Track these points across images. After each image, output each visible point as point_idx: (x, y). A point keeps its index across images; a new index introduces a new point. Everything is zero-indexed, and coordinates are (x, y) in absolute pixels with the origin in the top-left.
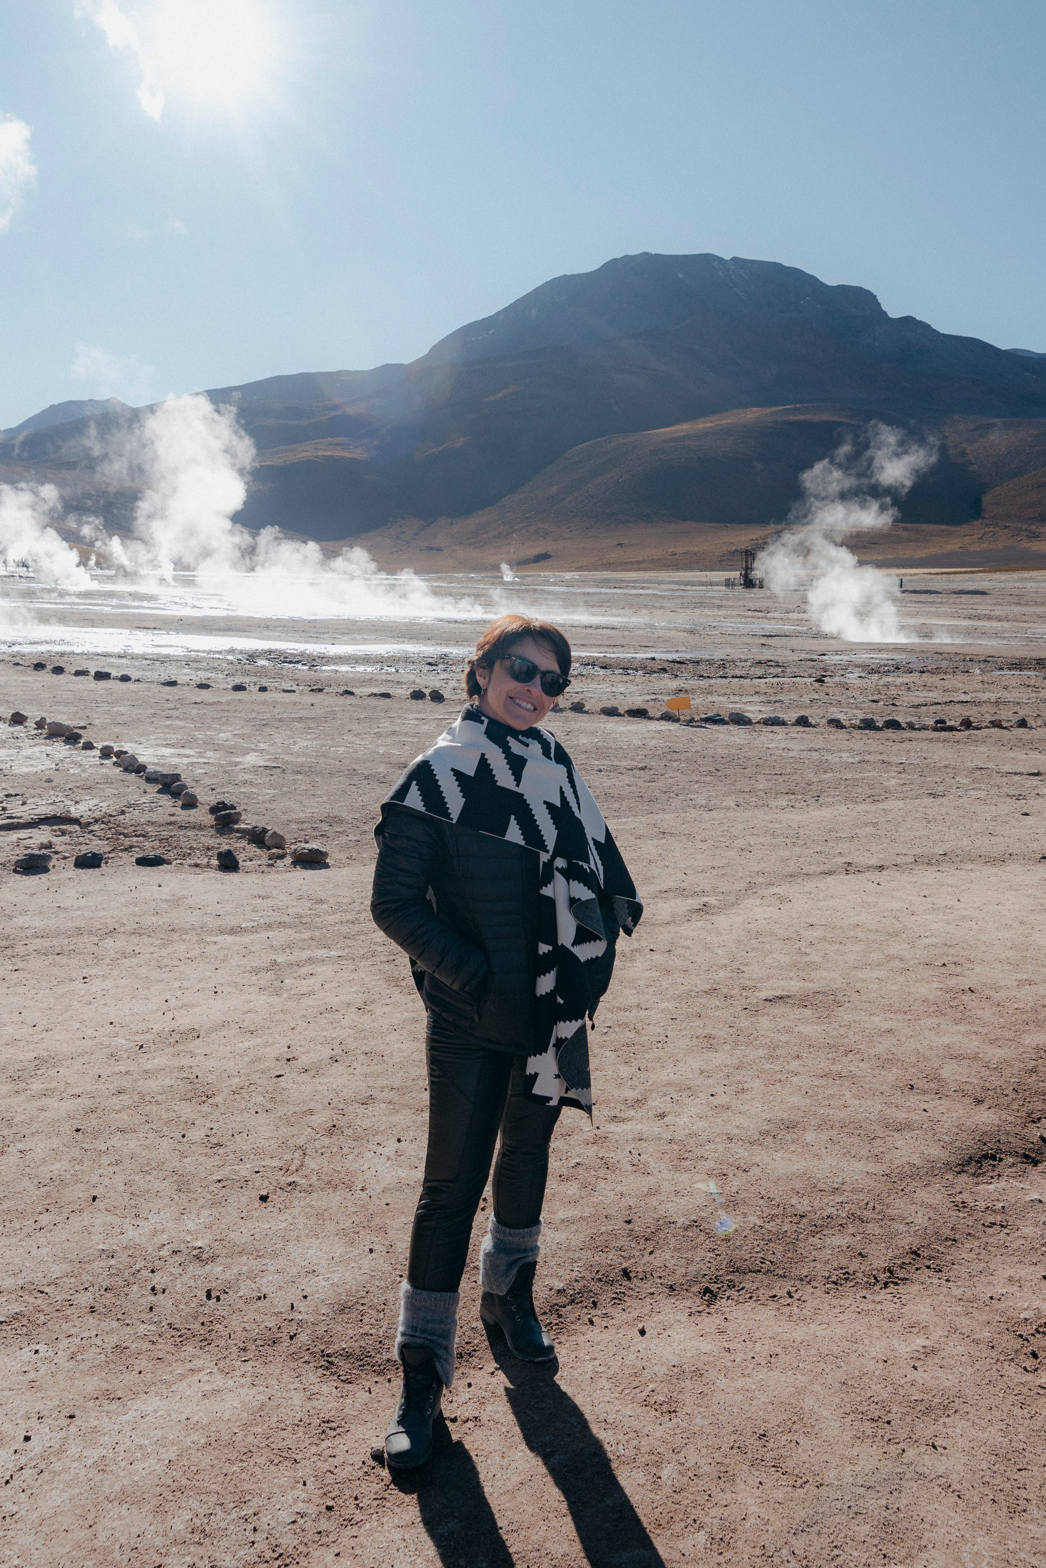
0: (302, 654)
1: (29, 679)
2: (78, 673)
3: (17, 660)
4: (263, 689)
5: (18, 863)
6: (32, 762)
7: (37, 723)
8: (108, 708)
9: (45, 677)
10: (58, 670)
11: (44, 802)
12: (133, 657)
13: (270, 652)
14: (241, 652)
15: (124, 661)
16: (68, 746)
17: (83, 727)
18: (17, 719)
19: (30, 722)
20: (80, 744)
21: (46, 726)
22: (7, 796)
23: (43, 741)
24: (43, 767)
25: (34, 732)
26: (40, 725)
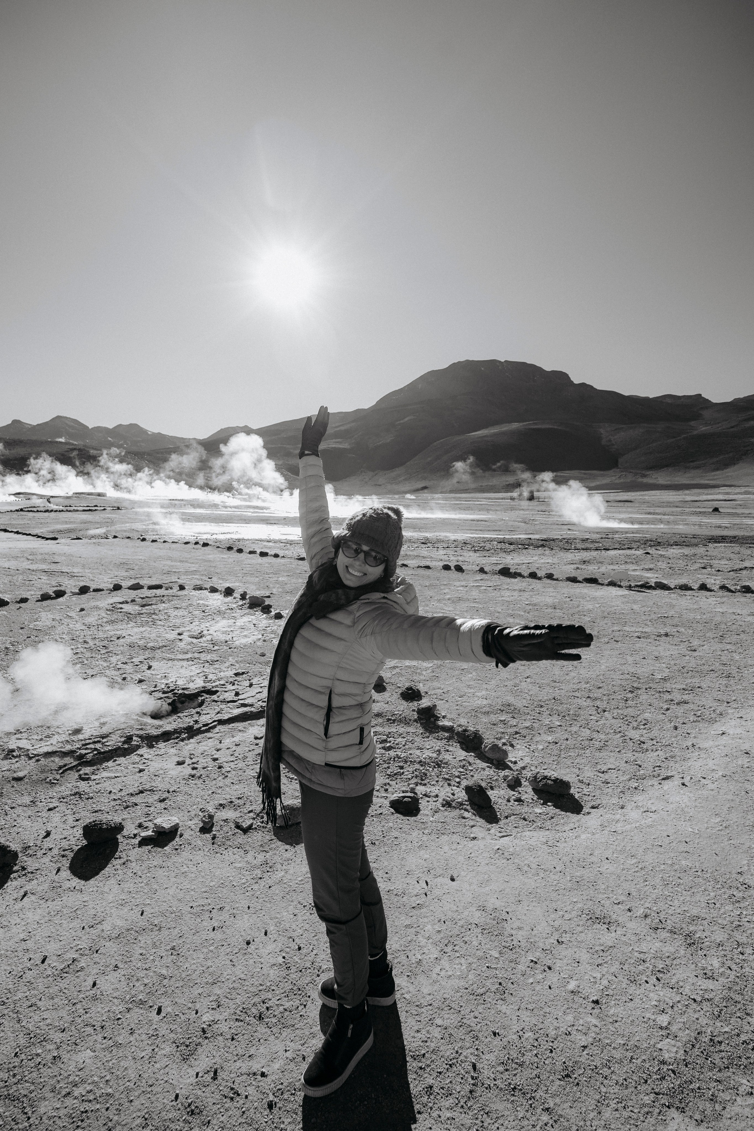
1: (225, 556)
2: (251, 553)
3: (218, 544)
6: (245, 633)
7: (241, 595)
8: (276, 579)
9: (234, 555)
10: (240, 551)
12: (275, 542)
15: (271, 544)
16: (265, 615)
17: (269, 597)
18: (229, 592)
19: (237, 595)
20: (273, 613)
21: (247, 597)
22: (237, 674)
23: (248, 611)
24: (255, 638)
25: (241, 603)
26: (243, 597)
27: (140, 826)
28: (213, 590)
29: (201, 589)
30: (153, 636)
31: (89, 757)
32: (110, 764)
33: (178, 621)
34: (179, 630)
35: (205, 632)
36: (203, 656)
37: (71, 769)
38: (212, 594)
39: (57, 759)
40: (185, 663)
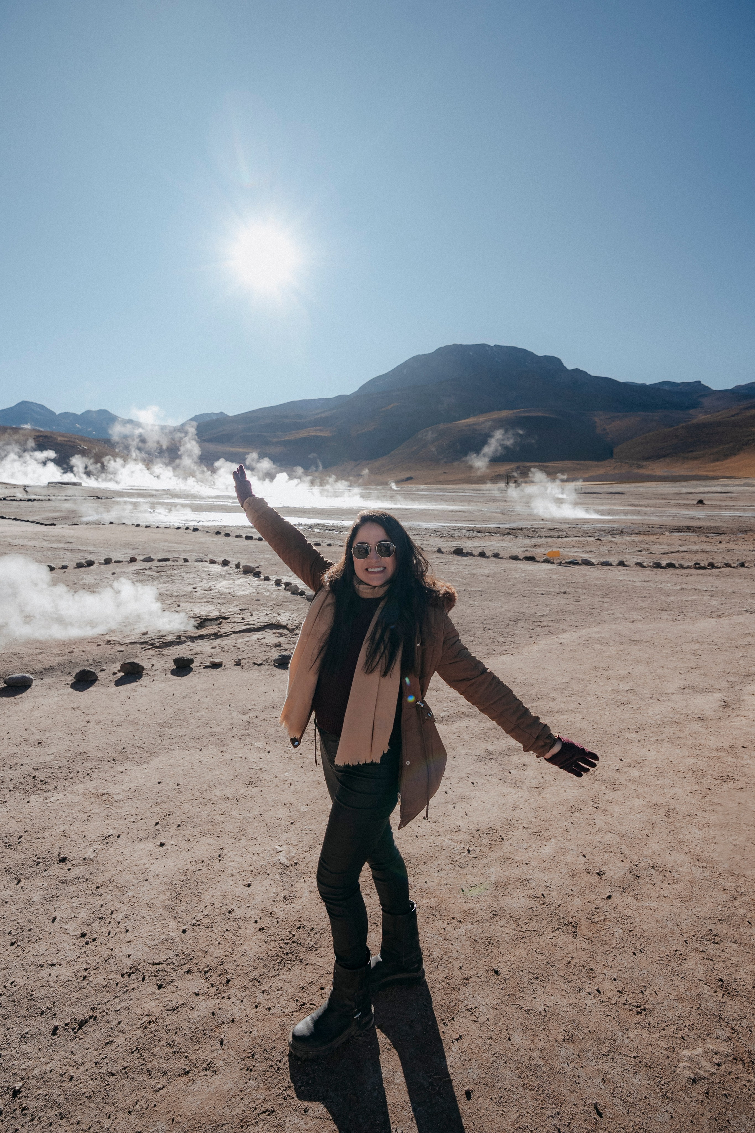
0: (333, 526)
1: (215, 539)
2: (237, 536)
3: (207, 530)
4: (329, 545)
5: (275, 661)
6: (243, 589)
7: (236, 565)
9: (223, 539)
10: (227, 535)
11: (261, 614)
13: (319, 525)
14: (305, 525)
16: (256, 579)
17: (258, 567)
18: (225, 563)
19: (233, 565)
20: (262, 577)
21: (241, 567)
22: (241, 610)
23: (243, 575)
24: (250, 591)
25: (236, 570)
26: (238, 566)
27: (201, 663)
28: (212, 562)
29: (202, 561)
30: (175, 589)
31: (158, 645)
32: (171, 648)
33: (191, 581)
34: (194, 586)
35: (213, 587)
36: (215, 601)
37: (149, 649)
38: (212, 565)
39: (138, 645)
40: (203, 604)
